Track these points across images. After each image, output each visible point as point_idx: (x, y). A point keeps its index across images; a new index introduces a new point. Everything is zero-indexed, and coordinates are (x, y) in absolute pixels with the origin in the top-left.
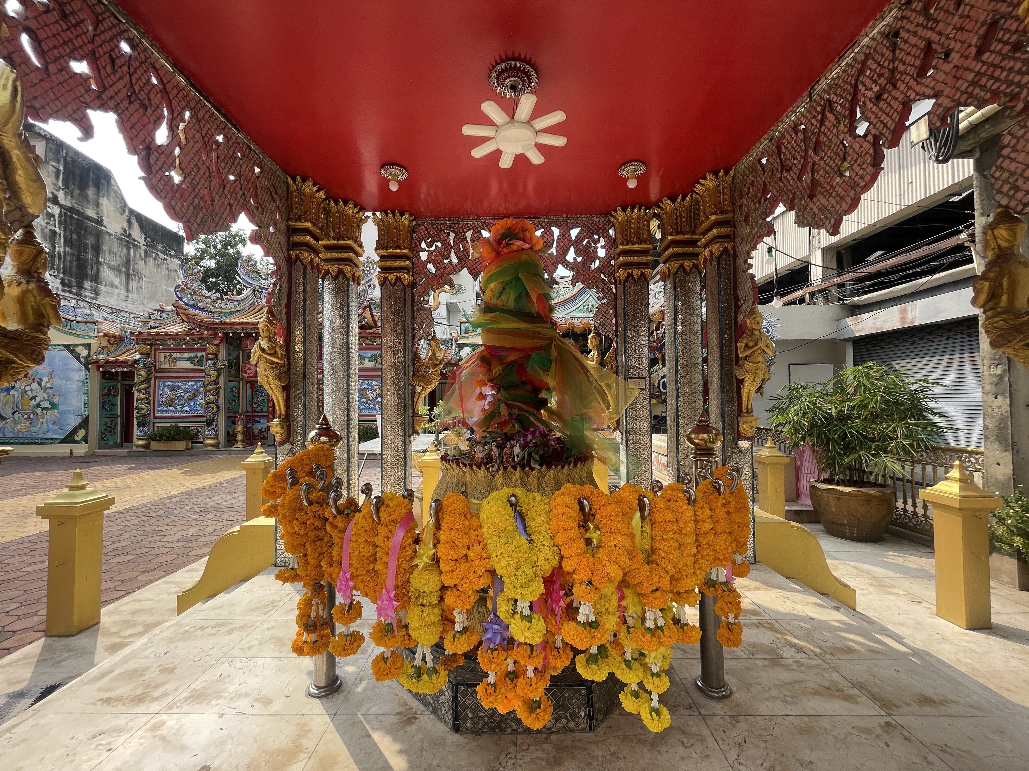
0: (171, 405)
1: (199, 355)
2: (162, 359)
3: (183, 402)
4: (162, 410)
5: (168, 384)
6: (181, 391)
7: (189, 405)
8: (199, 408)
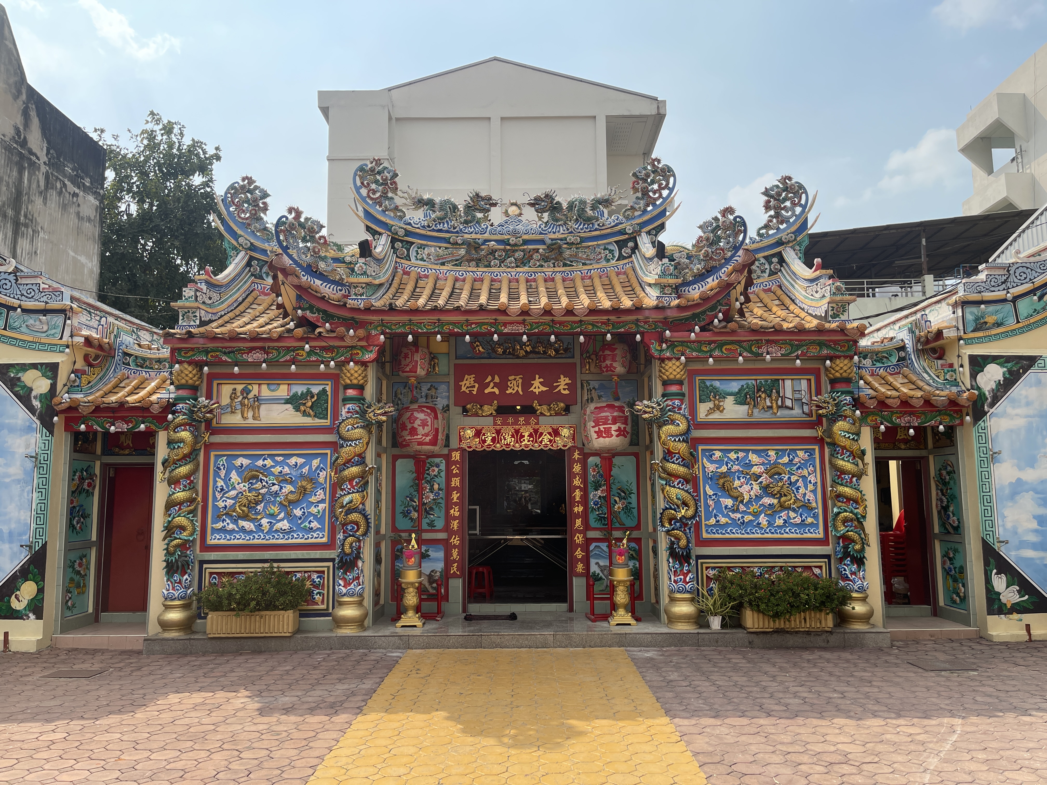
0: (245, 517)
1: (316, 390)
2: (225, 400)
3: (275, 509)
4: (223, 530)
5: (238, 462)
6: (272, 480)
7: (290, 516)
8: (315, 525)
